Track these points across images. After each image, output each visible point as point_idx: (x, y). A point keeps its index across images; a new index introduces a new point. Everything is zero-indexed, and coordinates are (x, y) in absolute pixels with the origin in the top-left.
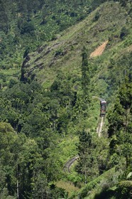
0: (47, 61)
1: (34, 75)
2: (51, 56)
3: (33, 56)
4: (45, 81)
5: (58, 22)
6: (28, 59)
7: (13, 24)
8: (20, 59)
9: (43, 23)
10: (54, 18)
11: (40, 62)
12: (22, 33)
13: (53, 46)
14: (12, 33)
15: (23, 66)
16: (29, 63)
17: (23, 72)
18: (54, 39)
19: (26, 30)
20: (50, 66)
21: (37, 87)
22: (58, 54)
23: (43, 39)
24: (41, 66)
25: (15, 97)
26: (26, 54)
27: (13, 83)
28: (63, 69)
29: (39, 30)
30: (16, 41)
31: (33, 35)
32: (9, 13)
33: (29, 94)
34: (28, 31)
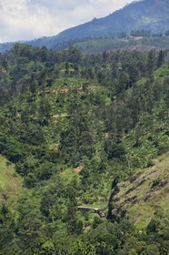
0: (141, 192)
2: (146, 186)
3: (124, 186)
4: (139, 219)
5: (156, 144)
6: (117, 190)
7: (98, 146)
8: (107, 189)
9: (137, 145)
10: (150, 138)
11: (132, 194)
12: (110, 158)
13: (149, 174)
14: (97, 158)
15: (111, 200)
16: (119, 195)
17: (111, 208)
18: (150, 165)
19: (115, 154)
20: (145, 200)
21: (129, 228)
22: (156, 184)
23: (136, 165)
24: (134, 200)
25: (100, 240)
26: (114, 184)
27: (97, 222)
28: (162, 203)
29: (131, 154)
31: (123, 160)
32: (94, 134)
33: (119, 236)
34: (118, 155)
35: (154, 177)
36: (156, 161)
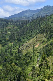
0: (24, 48)
1: (21, 52)
2: (25, 47)
3: (21, 47)
4: (24, 53)
5: (27, 38)
6: (20, 47)
7: (16, 39)
8: (18, 47)
10: (26, 37)
11: (23, 48)
13: (26, 44)
14: (16, 41)
15: (18, 49)
16: (20, 48)
17: (18, 51)
18: (26, 42)
19: (19, 40)
20: (25, 49)
21: (22, 54)
22: (27, 46)
23: (24, 42)
24: (23, 49)
25: (16, 57)
26: (19, 46)
27: (16, 53)
28: (28, 50)
29: (23, 40)
30: (17, 43)
31: (21, 41)
32: (15, 36)
33: (20, 56)
35: (27, 45)
36: (27, 42)
